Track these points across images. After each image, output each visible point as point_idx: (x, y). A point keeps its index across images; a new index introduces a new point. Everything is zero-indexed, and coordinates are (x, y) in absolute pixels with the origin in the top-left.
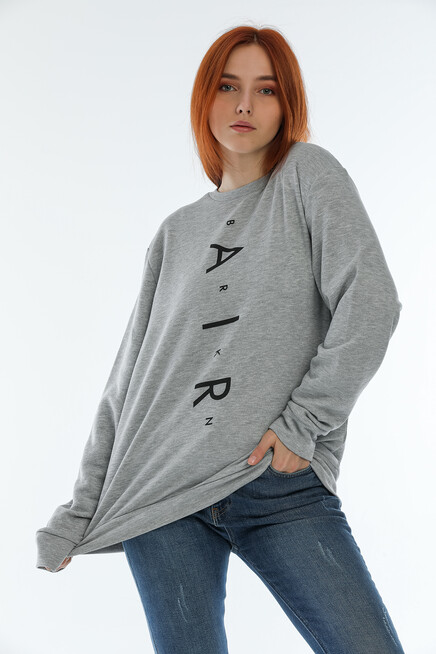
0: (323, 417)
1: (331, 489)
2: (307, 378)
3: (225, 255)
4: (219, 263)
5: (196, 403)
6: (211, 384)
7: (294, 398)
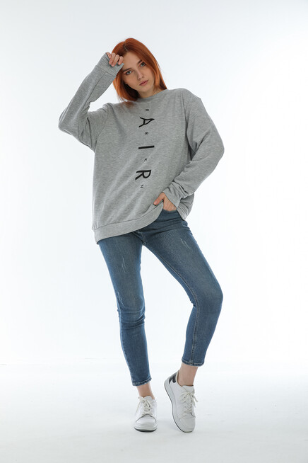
0: (186, 189)
1: (183, 218)
2: (182, 173)
3: (146, 122)
4: (144, 124)
5: (136, 179)
6: (143, 172)
7: (176, 180)
